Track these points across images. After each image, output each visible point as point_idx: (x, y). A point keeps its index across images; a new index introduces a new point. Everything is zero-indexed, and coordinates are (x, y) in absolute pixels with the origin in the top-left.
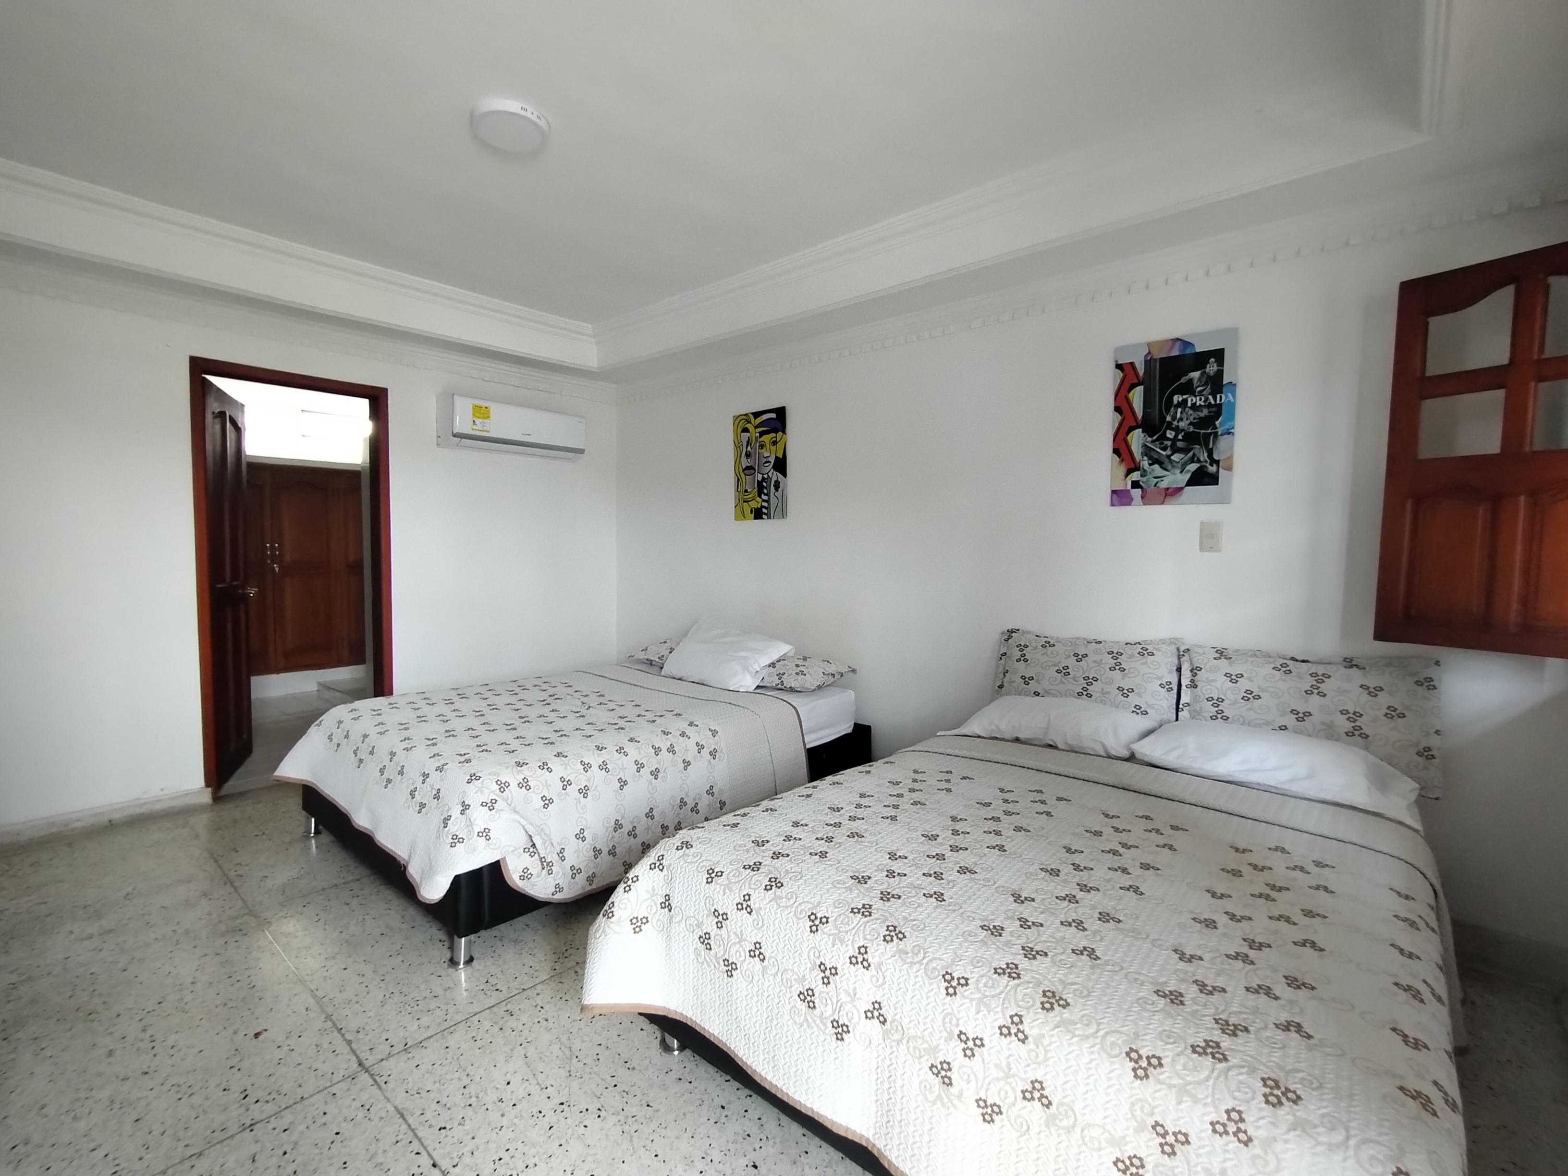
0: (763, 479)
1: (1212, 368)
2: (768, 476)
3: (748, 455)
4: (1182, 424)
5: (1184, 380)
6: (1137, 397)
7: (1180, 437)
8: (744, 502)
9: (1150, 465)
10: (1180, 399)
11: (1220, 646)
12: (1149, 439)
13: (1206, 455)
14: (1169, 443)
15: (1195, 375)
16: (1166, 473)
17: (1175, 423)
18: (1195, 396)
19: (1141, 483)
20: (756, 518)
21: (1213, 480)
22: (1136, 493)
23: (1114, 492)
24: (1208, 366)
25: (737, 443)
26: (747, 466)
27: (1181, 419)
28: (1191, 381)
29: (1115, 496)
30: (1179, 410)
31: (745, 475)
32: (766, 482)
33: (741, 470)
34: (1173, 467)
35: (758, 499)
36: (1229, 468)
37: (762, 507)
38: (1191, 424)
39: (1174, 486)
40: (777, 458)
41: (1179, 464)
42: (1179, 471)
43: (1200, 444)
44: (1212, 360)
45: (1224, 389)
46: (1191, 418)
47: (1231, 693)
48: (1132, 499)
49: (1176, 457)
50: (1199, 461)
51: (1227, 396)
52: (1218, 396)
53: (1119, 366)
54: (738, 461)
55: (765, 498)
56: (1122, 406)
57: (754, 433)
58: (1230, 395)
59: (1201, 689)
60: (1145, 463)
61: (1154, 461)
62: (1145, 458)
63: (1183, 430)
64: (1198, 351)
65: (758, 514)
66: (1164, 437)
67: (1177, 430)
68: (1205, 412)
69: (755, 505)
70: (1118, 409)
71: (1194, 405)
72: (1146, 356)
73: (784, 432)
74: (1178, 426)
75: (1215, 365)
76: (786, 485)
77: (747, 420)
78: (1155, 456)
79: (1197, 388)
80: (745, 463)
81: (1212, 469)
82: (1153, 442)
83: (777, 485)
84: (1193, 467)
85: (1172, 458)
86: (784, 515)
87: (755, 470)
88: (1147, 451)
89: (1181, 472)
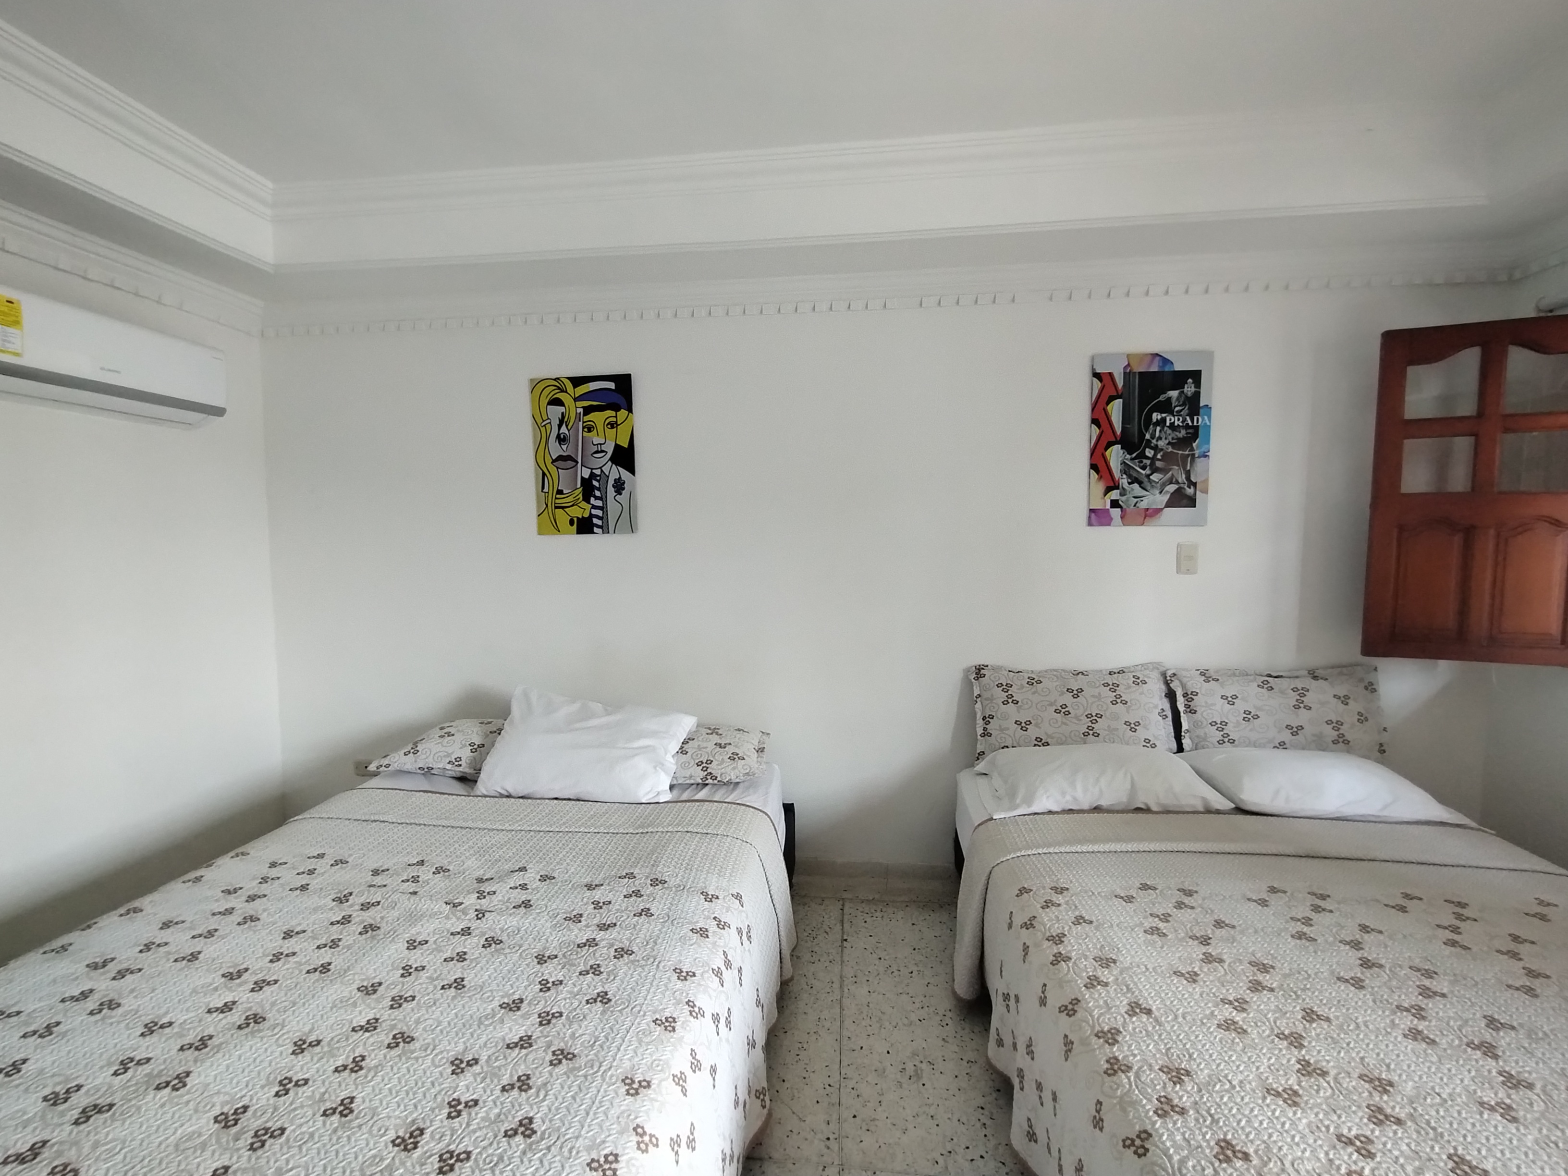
0: (593, 476)
1: (1189, 389)
2: (602, 471)
3: (561, 439)
4: (1161, 444)
5: (1162, 398)
6: (1116, 409)
7: (1159, 457)
8: (556, 508)
9: (1129, 483)
10: (1159, 417)
11: (1202, 667)
12: (1128, 456)
13: (1184, 476)
14: (1148, 462)
15: (1174, 394)
16: (1145, 493)
17: (1154, 441)
18: (1174, 416)
19: (1120, 502)
20: (580, 531)
21: (1191, 502)
22: (1116, 513)
23: (1092, 511)
24: (1186, 386)
25: (539, 421)
26: (560, 456)
27: (1160, 438)
28: (1169, 399)
29: (1093, 515)
30: (1158, 428)
31: (558, 468)
32: (598, 481)
33: (549, 461)
34: (1153, 487)
35: (584, 504)
36: (1205, 491)
37: (591, 516)
38: (1169, 443)
39: (1154, 507)
40: (617, 447)
41: (1158, 485)
42: (1158, 492)
43: (1178, 466)
44: (1190, 380)
45: (1201, 411)
46: (1170, 438)
47: (1233, 715)
48: (1112, 519)
49: (1155, 477)
50: (1177, 482)
51: (1203, 419)
52: (1195, 418)
53: (1097, 375)
54: (541, 445)
55: (599, 503)
56: (1099, 418)
57: (573, 409)
58: (1206, 417)
59: (1202, 714)
60: (1124, 481)
61: (1134, 480)
62: (1124, 476)
63: (1162, 450)
64: (1176, 369)
65: (585, 526)
66: (1142, 456)
67: (1156, 449)
68: (1183, 432)
69: (577, 512)
70: (1095, 421)
71: (1172, 424)
72: (1125, 368)
73: (630, 410)
74: (1157, 445)
75: (1193, 386)
76: (634, 485)
77: (559, 388)
78: (1135, 474)
79: (1175, 407)
80: (556, 450)
81: (1190, 491)
82: (1132, 459)
83: (619, 486)
84: (1172, 488)
85: (1151, 477)
86: (632, 528)
87: (577, 462)
88: (1126, 469)
89: (1161, 493)
